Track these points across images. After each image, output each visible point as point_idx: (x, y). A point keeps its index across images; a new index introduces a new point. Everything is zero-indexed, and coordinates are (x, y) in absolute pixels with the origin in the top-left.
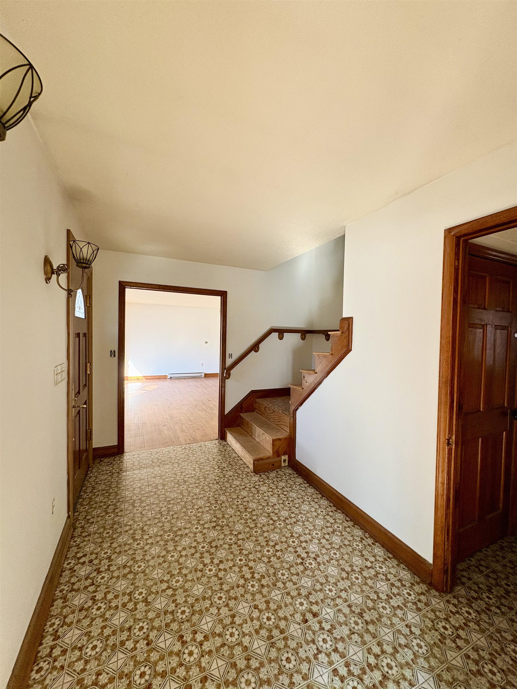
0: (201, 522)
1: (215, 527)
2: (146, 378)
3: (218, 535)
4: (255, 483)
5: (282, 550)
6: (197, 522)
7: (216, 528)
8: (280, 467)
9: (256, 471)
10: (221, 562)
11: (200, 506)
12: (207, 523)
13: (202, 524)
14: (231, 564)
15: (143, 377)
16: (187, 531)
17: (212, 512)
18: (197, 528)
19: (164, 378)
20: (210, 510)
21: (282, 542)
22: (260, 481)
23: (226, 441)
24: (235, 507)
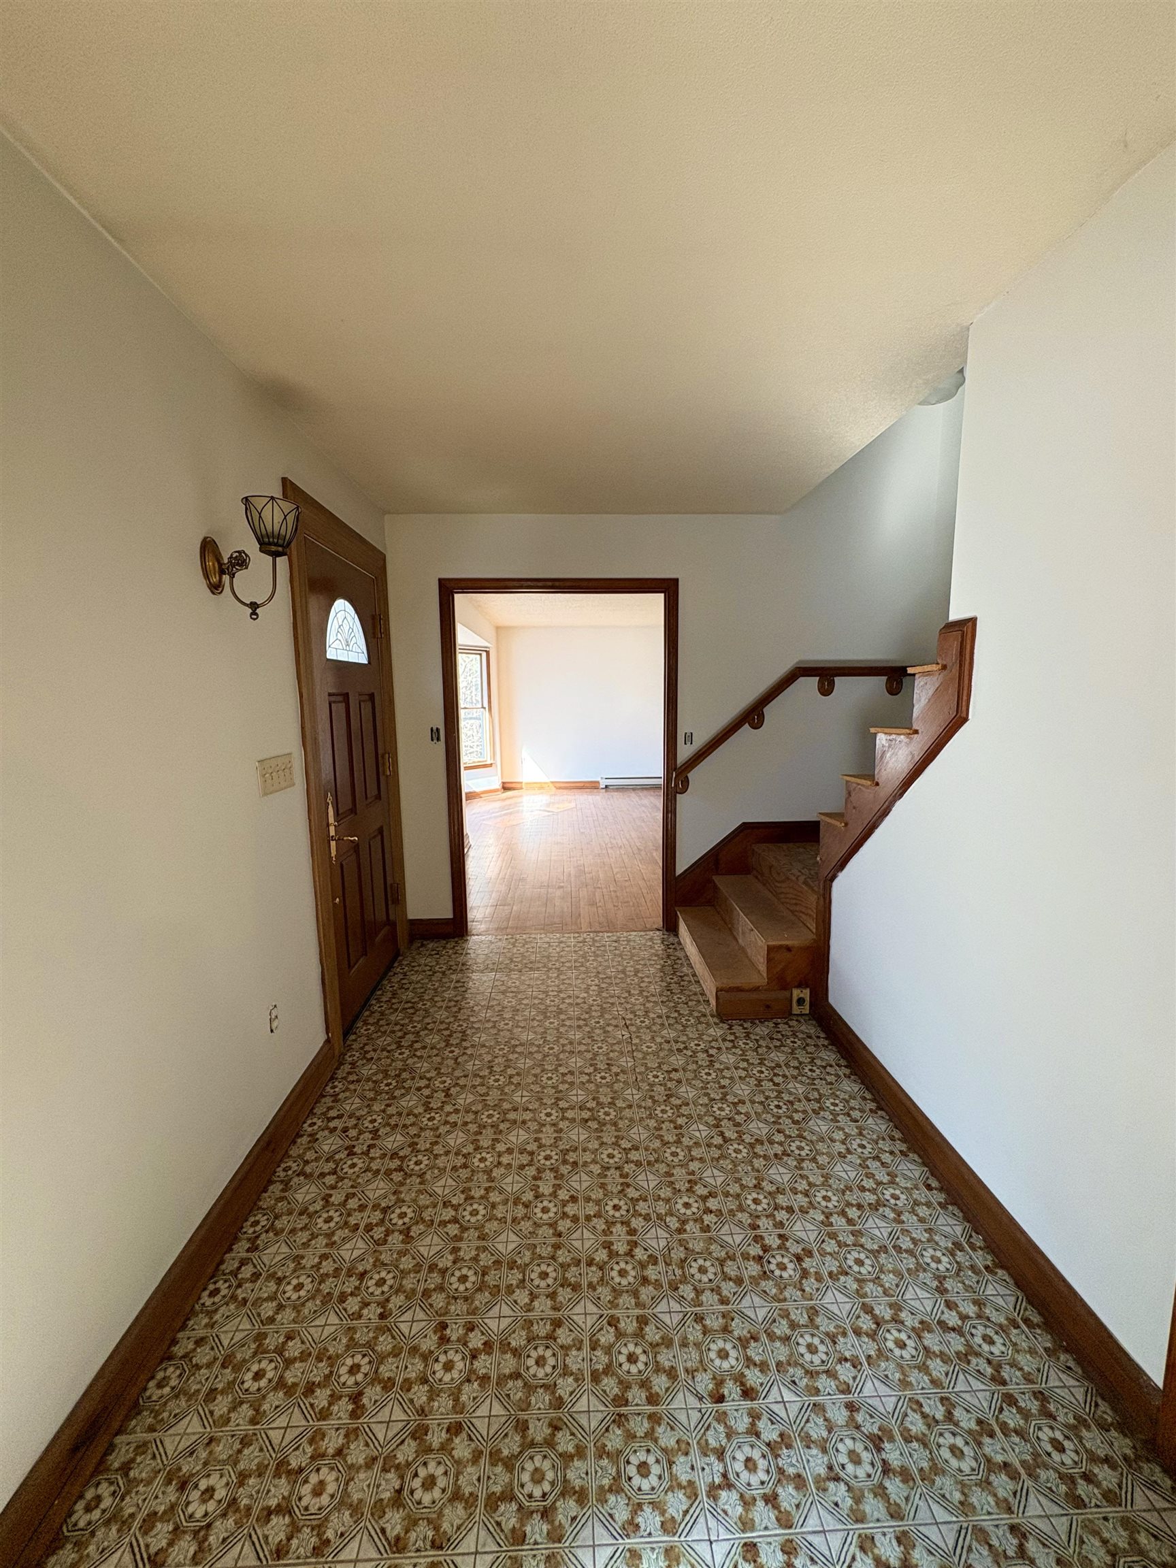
0: (562, 1104)
1: (587, 1121)
2: (558, 785)
3: (588, 1140)
4: (710, 1042)
5: (722, 1215)
6: (553, 1101)
7: (590, 1123)
8: (787, 1014)
9: (724, 1015)
10: (574, 1199)
11: (570, 1069)
12: (572, 1108)
13: (562, 1109)
14: (591, 1209)
15: (551, 785)
16: (527, 1116)
17: (592, 1087)
18: (549, 1115)
19: (592, 786)
20: (589, 1081)
21: (727, 1194)
22: (724, 1040)
23: (677, 935)
24: (645, 1086)
